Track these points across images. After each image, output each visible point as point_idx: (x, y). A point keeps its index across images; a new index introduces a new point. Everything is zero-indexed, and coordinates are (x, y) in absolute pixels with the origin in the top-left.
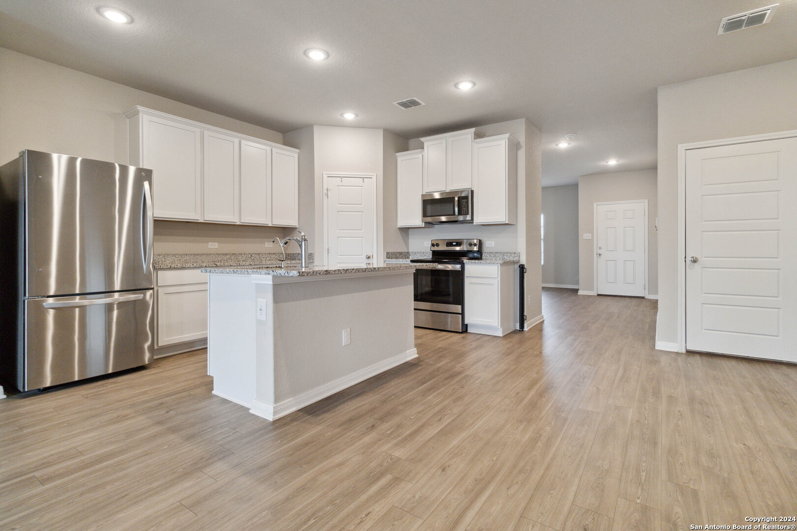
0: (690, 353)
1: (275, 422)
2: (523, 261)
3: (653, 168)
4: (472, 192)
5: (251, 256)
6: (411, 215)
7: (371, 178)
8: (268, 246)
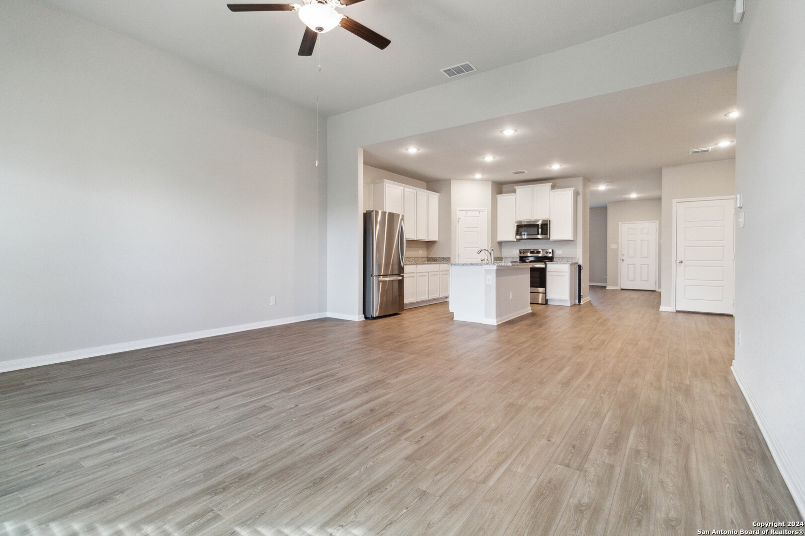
0: (678, 312)
1: (498, 325)
2: (581, 263)
3: (659, 199)
4: (550, 221)
6: (508, 233)
7: (484, 211)
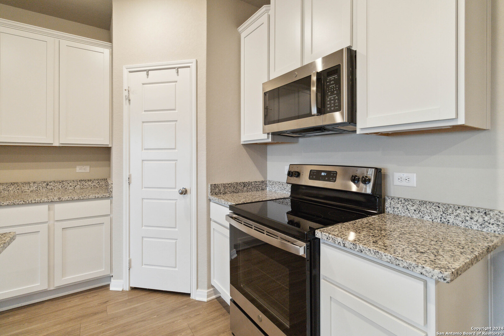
4: (352, 55)
5: (47, 185)
7: (189, 67)
8: (81, 171)
